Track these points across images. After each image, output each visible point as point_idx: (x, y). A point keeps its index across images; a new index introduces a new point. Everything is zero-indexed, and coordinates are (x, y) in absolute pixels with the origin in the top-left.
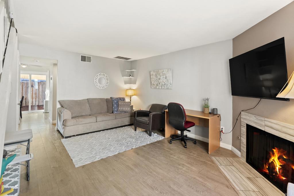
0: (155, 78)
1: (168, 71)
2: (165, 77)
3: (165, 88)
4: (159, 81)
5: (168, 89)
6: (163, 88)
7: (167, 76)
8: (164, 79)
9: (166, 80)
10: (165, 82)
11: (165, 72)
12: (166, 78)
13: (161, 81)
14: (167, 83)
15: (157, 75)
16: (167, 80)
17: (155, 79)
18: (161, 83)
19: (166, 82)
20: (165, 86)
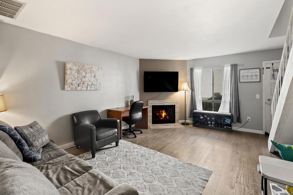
0: (76, 74)
1: (98, 69)
2: (93, 75)
3: (91, 89)
4: (83, 79)
5: (96, 90)
6: (89, 88)
7: (97, 74)
8: (92, 78)
9: (95, 79)
10: (92, 81)
11: (94, 69)
12: (95, 77)
13: (87, 79)
14: (96, 83)
15: (81, 71)
16: (97, 80)
17: (76, 76)
18: (86, 83)
19: (94, 82)
20: (93, 87)
